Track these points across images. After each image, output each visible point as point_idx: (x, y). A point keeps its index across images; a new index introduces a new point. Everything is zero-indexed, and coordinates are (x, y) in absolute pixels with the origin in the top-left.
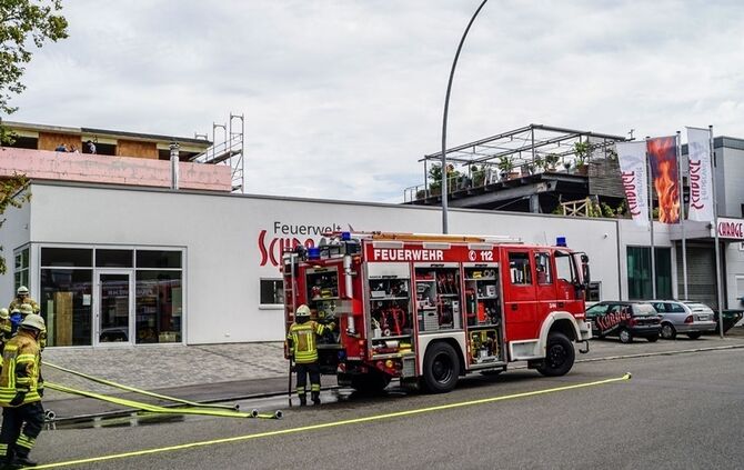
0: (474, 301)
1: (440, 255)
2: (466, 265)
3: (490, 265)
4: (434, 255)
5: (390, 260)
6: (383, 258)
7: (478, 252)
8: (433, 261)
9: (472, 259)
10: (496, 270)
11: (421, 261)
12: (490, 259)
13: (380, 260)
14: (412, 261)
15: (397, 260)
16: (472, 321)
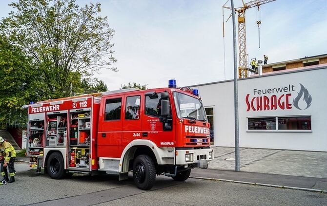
0: (77, 131)
1: (58, 107)
2: (71, 111)
3: (85, 110)
4: (55, 108)
5: (37, 113)
6: (35, 112)
7: (78, 103)
8: (54, 111)
9: (74, 107)
10: (89, 112)
11: (49, 111)
12: (85, 106)
13: (33, 113)
14: (46, 112)
15: (39, 112)
16: (73, 142)
